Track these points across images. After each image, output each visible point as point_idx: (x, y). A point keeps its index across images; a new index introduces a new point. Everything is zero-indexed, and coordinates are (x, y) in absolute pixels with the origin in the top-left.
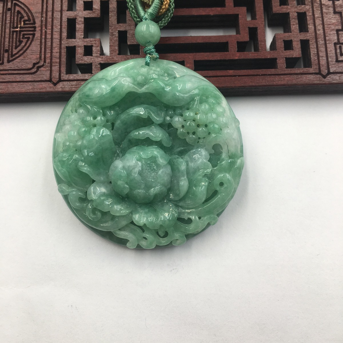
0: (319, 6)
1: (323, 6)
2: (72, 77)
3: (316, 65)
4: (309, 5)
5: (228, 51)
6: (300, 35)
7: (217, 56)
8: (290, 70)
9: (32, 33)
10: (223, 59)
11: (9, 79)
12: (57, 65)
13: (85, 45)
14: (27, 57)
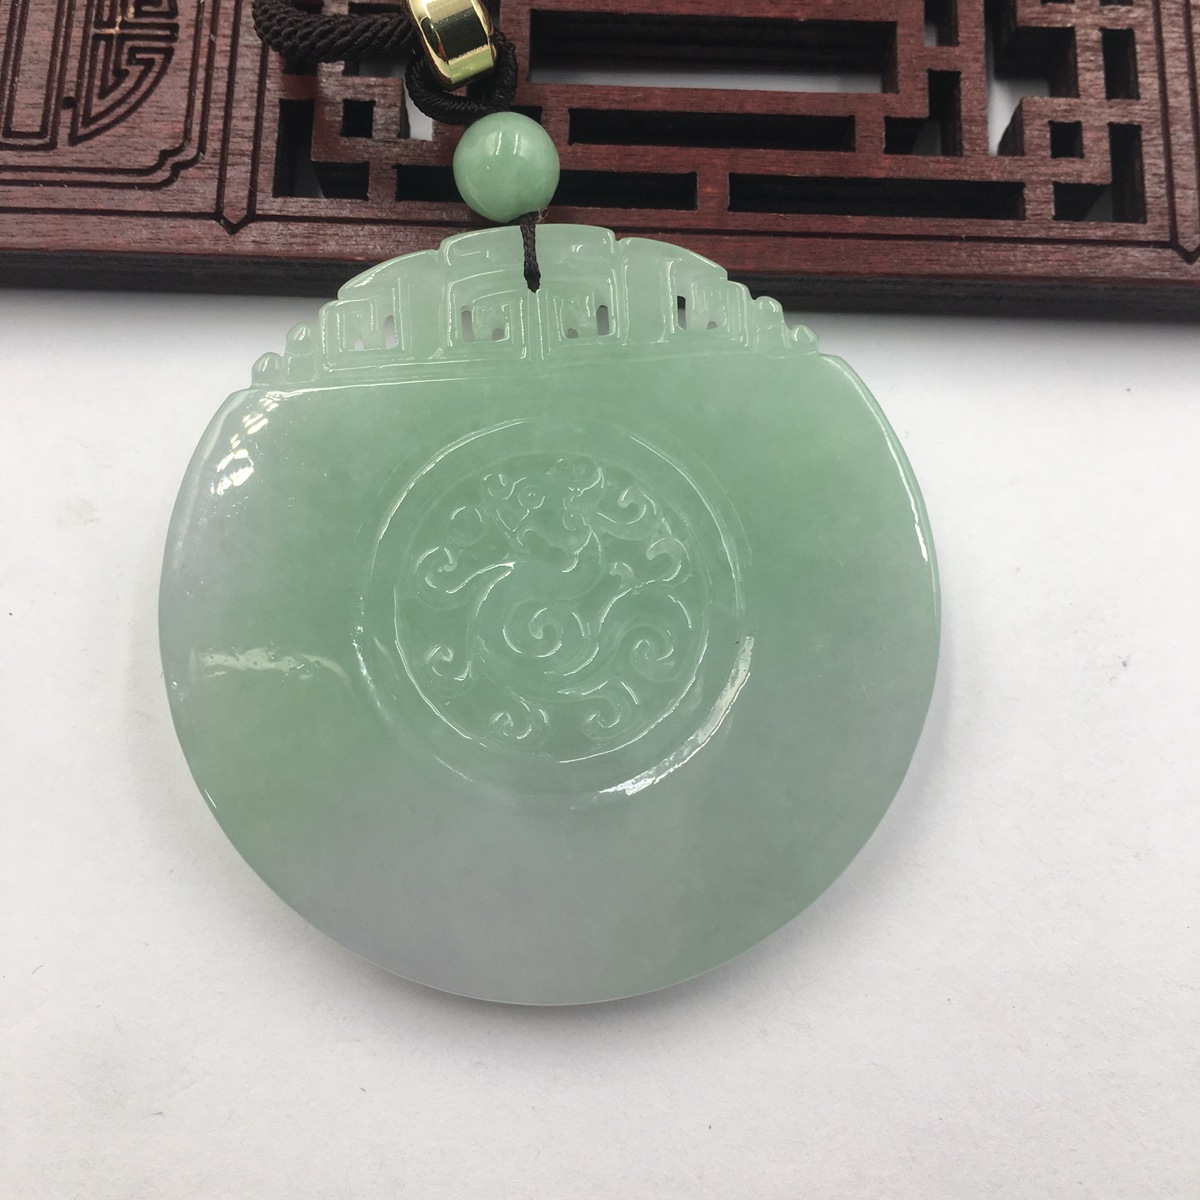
0: (1180, 12)
1: (1193, 13)
2: (295, 205)
3: (1160, 214)
4: (1145, 6)
5: (854, 150)
6: (1111, 107)
7: (813, 164)
8: (1067, 226)
9: (162, 45)
10: (832, 176)
11: (69, 199)
12: (244, 164)
13: (349, 97)
14: (140, 128)
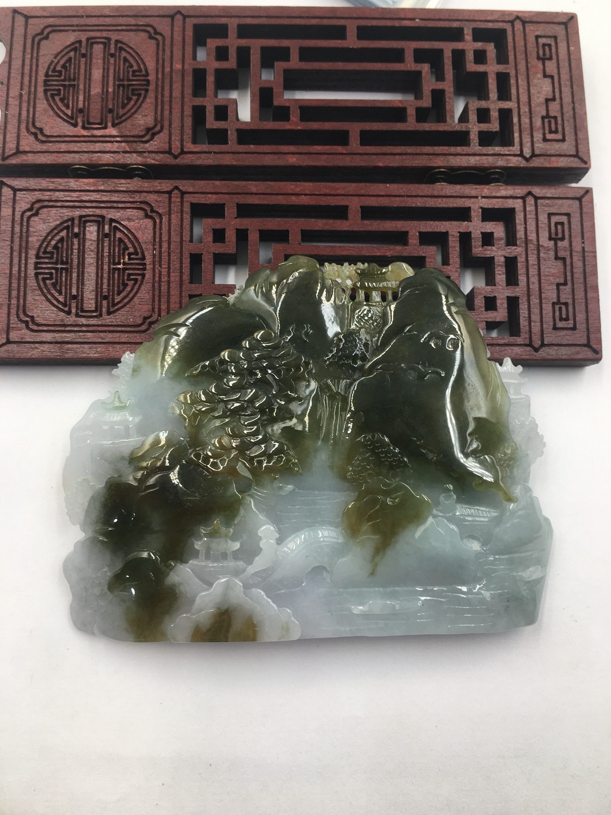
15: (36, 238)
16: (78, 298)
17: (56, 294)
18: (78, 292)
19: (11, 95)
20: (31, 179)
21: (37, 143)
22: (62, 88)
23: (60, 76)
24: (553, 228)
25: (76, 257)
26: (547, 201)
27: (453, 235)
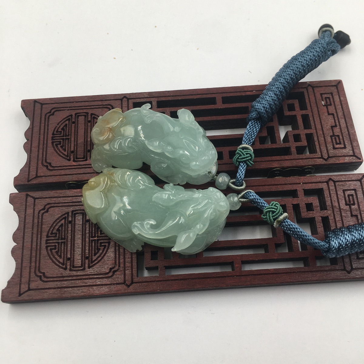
15: (47, 225)
16: (71, 259)
17: (58, 258)
18: (71, 256)
19: (33, 146)
20: (43, 192)
21: (48, 171)
22: (62, 140)
23: (61, 133)
24: (347, 198)
25: (70, 235)
26: (341, 183)
27: (289, 206)
